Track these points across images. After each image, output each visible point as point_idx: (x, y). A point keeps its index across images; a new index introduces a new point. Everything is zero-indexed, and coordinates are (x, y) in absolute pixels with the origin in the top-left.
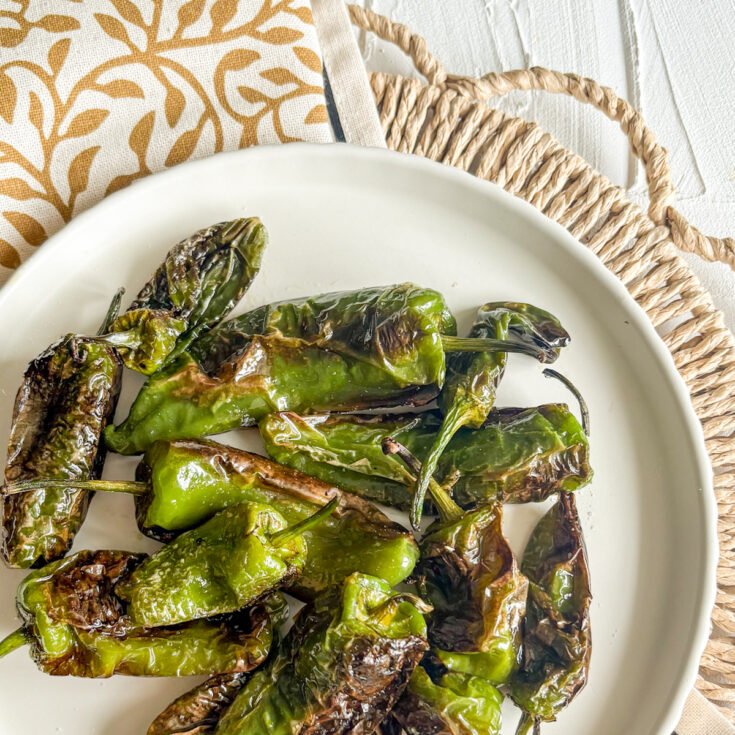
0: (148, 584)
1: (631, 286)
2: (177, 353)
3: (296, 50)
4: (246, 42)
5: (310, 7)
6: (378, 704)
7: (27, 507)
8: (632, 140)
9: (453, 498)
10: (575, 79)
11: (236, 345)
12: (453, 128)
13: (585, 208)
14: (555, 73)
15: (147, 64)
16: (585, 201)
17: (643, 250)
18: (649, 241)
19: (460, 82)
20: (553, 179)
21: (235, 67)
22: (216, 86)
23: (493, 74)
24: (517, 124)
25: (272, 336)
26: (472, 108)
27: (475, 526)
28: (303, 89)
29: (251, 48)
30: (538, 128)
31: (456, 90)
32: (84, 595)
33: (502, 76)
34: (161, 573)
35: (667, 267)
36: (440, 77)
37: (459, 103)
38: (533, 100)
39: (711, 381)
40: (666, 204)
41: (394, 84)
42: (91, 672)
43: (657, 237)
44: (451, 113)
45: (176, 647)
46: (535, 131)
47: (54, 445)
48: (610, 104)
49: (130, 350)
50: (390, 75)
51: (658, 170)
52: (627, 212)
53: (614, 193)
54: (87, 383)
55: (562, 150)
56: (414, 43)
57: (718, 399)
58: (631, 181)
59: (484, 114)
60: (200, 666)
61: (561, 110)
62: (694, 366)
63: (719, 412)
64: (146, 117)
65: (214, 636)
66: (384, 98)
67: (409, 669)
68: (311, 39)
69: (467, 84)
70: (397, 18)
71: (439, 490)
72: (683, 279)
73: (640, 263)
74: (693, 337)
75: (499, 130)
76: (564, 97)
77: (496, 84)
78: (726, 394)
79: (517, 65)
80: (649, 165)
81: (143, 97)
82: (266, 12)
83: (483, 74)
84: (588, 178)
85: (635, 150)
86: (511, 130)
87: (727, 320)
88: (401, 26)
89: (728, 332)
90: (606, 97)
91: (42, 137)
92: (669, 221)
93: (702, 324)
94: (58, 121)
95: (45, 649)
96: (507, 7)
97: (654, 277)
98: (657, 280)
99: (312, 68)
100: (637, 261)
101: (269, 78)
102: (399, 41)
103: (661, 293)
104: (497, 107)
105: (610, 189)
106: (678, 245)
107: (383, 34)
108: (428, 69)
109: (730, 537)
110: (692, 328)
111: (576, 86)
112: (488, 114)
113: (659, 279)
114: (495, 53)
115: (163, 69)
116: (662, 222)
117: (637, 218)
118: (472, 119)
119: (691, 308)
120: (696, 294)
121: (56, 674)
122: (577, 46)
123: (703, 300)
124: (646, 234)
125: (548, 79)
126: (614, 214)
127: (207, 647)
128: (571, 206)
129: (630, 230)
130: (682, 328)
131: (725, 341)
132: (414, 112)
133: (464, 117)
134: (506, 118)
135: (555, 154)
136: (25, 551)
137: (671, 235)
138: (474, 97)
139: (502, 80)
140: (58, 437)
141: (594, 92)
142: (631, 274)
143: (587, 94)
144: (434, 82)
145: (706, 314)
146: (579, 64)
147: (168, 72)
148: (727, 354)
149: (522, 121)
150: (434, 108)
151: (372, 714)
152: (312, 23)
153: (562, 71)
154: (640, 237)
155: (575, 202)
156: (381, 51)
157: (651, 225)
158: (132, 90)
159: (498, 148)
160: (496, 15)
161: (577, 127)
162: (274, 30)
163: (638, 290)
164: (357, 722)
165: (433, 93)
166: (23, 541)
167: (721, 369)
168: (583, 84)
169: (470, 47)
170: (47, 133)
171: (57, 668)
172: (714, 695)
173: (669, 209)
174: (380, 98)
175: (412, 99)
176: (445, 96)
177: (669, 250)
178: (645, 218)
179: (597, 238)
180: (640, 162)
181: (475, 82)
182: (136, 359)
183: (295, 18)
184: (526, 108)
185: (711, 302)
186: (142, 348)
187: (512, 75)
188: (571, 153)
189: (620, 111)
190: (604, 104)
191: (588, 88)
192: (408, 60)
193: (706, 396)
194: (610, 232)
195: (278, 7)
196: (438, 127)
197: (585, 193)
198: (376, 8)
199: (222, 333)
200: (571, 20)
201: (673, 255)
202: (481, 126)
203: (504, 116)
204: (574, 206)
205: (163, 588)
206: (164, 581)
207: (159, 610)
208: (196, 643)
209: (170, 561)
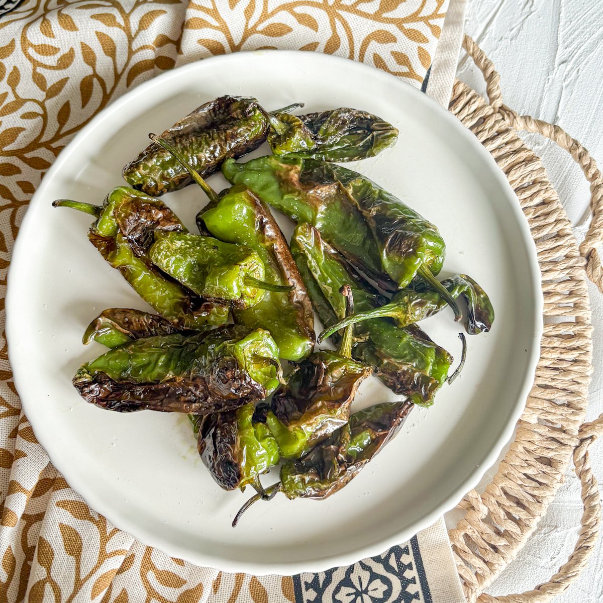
0: (172, 242)
1: (545, 283)
2: (297, 156)
3: (419, 48)
4: (392, 29)
5: (441, 28)
6: (217, 404)
7: (156, 156)
8: (593, 197)
9: (353, 347)
10: (577, 145)
11: (327, 177)
12: (489, 137)
13: (542, 223)
14: (567, 135)
15: (329, 13)
16: (545, 219)
17: (565, 266)
18: (571, 262)
19: (508, 112)
20: (532, 197)
21: (379, 41)
22: (362, 46)
23: (530, 117)
24: (529, 153)
25: (346, 189)
26: (507, 131)
27: (346, 367)
28: (411, 74)
29: (393, 34)
30: (540, 162)
31: (503, 115)
33: (534, 121)
34: (183, 244)
35: (574, 283)
36: (498, 103)
37: (500, 124)
38: (548, 145)
39: (564, 365)
40: (594, 246)
41: (467, 94)
42: (107, 256)
43: (577, 262)
44: (492, 127)
45: (156, 284)
46: (537, 162)
47: (197, 140)
48: (590, 170)
49: (276, 133)
50: (469, 87)
51: (598, 223)
52: (567, 238)
53: (565, 223)
54: (240, 127)
55: (547, 182)
56: (492, 76)
57: (563, 378)
58: (580, 223)
59: (512, 137)
60: (157, 303)
61: (561, 159)
62: (558, 351)
63: (560, 386)
64: (312, 44)
65: (178, 298)
66: (458, 98)
67: (246, 402)
68: (432, 47)
69: (511, 116)
70: (492, 57)
71: (349, 336)
72: (580, 295)
73: (558, 272)
74: (567, 333)
75: (515, 152)
76: (566, 153)
77: (528, 123)
78: (569, 378)
79: (549, 120)
80: (595, 217)
81: (317, 31)
82: (414, 17)
83: (525, 114)
84: (554, 206)
85: (592, 204)
86: (523, 155)
87: (594, 334)
88: (491, 62)
89: (591, 342)
90: (590, 164)
91: (247, 26)
92: (590, 257)
93: (577, 328)
94: (261, 21)
95: (98, 225)
96: (560, 83)
97: (563, 285)
98: (564, 289)
99: (423, 64)
100: (557, 270)
101: (395, 57)
102: (484, 70)
103: (561, 297)
104: (522, 138)
105: (564, 220)
106: (588, 274)
107: (477, 62)
108: (493, 95)
109: (526, 465)
110: (569, 327)
111: (575, 149)
112: (514, 139)
113: (565, 288)
114: (539, 106)
115: (336, 20)
116: (586, 255)
117: (571, 245)
118: (502, 137)
119: (576, 315)
120: (583, 308)
122: (590, 127)
123: (586, 315)
124: (572, 257)
125: (561, 137)
126: (559, 236)
127: (170, 299)
128: (534, 218)
129: (563, 250)
130: (563, 324)
131: (586, 346)
132: (471, 116)
133: (500, 133)
134: (524, 147)
135: (541, 182)
136: (136, 175)
137: (586, 266)
138: (512, 125)
139: (533, 123)
140: (202, 139)
141: (584, 158)
142: (550, 276)
143: (580, 158)
144: (493, 105)
145: (583, 324)
146: (586, 139)
147: (338, 24)
148: (583, 354)
149: (532, 153)
150: (484, 119)
151: (210, 406)
152: (438, 38)
153: (573, 136)
154: (567, 257)
155: (538, 216)
156: (472, 71)
157: (578, 254)
158: (312, 24)
159: (509, 162)
160: (552, 85)
161: (565, 174)
162: (413, 30)
163: (549, 288)
164: (199, 402)
165: (488, 110)
166: (139, 169)
167: (575, 361)
168: (580, 150)
169: (526, 95)
170: (250, 25)
171: (95, 239)
172: (465, 556)
173: (594, 249)
174: (455, 97)
175: (473, 107)
176: (494, 115)
177: (581, 274)
178: (577, 248)
179: (541, 244)
180: (591, 212)
181: (517, 116)
182: (274, 139)
183: (429, 30)
184: (541, 147)
185: (590, 318)
186: (282, 136)
187: (541, 124)
188: (552, 186)
189: (595, 177)
190: (587, 168)
191: (582, 154)
192: (485, 84)
193: (557, 372)
194: (550, 245)
195: (422, 19)
196: (480, 132)
197: (547, 214)
198: (482, 46)
199: (327, 167)
200: (594, 111)
201: (581, 278)
202: (507, 144)
203: (523, 145)
204: (537, 219)
205: (176, 250)
206: (180, 248)
207: (163, 257)
208: (167, 292)
209: (193, 243)
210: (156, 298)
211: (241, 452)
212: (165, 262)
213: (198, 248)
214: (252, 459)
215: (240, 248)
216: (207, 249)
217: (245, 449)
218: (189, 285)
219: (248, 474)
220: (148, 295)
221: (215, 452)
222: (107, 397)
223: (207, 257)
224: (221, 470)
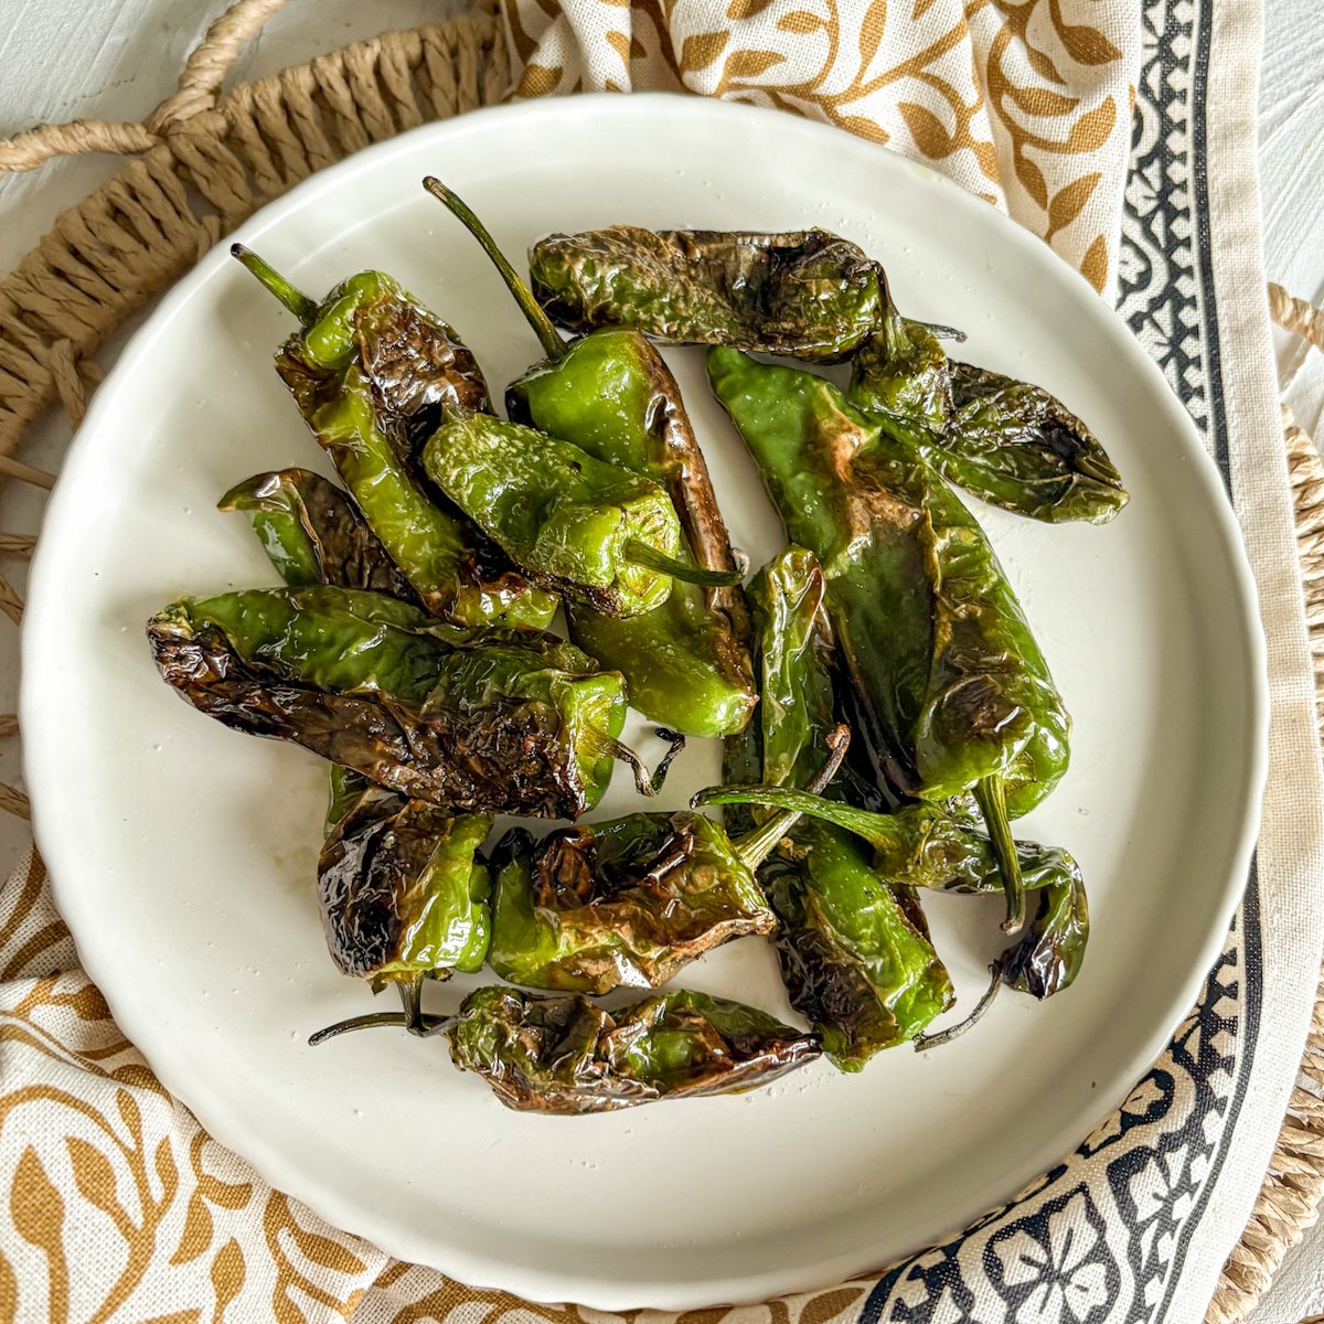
0: (479, 432)
32: (405, 348)
34: (504, 445)
42: (314, 412)
45: (409, 505)
60: (402, 547)
65: (450, 548)
121: (281, 374)
127: (432, 545)
164: (413, 767)
171: (291, 371)
186: (890, 364)
205: (483, 454)
206: (495, 452)
207: (452, 463)
208: (427, 529)
209: (526, 446)
210: (401, 533)
211: (422, 901)
212: (454, 473)
213: (536, 459)
214: (436, 930)
215: (631, 478)
216: (555, 464)
217: (433, 899)
218: (501, 539)
219: (412, 956)
220: (384, 522)
221: (361, 878)
222: (209, 684)
223: (551, 480)
224: (357, 921)
